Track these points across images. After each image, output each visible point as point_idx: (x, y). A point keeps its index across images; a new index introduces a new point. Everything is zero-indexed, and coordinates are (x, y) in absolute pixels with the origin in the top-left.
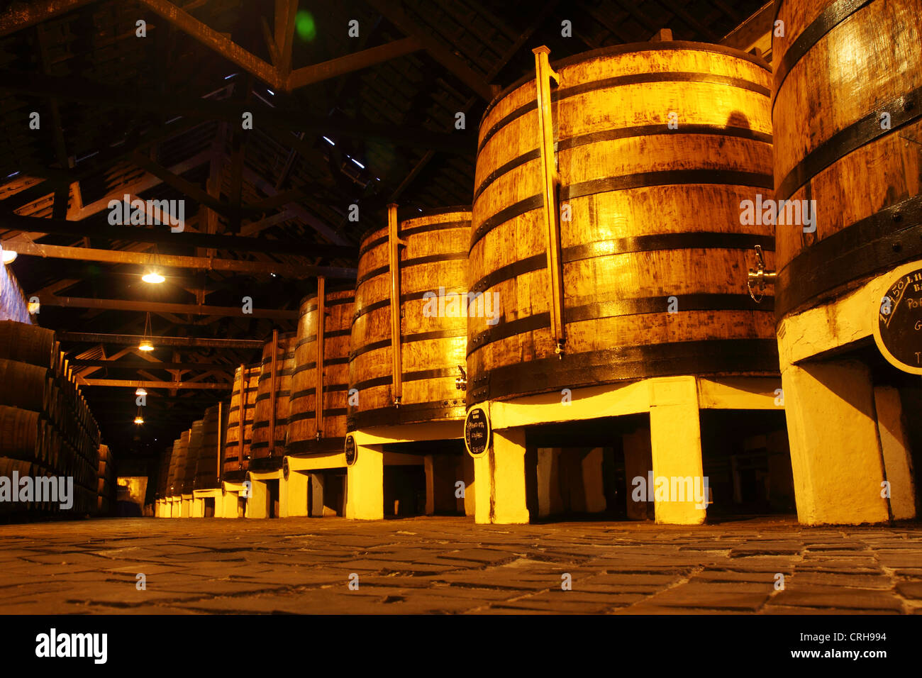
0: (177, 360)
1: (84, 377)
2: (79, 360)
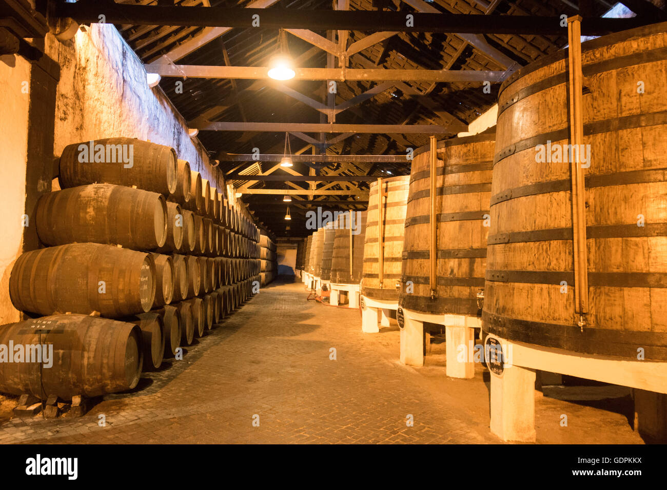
0: (313, 172)
1: (248, 188)
2: (242, 176)
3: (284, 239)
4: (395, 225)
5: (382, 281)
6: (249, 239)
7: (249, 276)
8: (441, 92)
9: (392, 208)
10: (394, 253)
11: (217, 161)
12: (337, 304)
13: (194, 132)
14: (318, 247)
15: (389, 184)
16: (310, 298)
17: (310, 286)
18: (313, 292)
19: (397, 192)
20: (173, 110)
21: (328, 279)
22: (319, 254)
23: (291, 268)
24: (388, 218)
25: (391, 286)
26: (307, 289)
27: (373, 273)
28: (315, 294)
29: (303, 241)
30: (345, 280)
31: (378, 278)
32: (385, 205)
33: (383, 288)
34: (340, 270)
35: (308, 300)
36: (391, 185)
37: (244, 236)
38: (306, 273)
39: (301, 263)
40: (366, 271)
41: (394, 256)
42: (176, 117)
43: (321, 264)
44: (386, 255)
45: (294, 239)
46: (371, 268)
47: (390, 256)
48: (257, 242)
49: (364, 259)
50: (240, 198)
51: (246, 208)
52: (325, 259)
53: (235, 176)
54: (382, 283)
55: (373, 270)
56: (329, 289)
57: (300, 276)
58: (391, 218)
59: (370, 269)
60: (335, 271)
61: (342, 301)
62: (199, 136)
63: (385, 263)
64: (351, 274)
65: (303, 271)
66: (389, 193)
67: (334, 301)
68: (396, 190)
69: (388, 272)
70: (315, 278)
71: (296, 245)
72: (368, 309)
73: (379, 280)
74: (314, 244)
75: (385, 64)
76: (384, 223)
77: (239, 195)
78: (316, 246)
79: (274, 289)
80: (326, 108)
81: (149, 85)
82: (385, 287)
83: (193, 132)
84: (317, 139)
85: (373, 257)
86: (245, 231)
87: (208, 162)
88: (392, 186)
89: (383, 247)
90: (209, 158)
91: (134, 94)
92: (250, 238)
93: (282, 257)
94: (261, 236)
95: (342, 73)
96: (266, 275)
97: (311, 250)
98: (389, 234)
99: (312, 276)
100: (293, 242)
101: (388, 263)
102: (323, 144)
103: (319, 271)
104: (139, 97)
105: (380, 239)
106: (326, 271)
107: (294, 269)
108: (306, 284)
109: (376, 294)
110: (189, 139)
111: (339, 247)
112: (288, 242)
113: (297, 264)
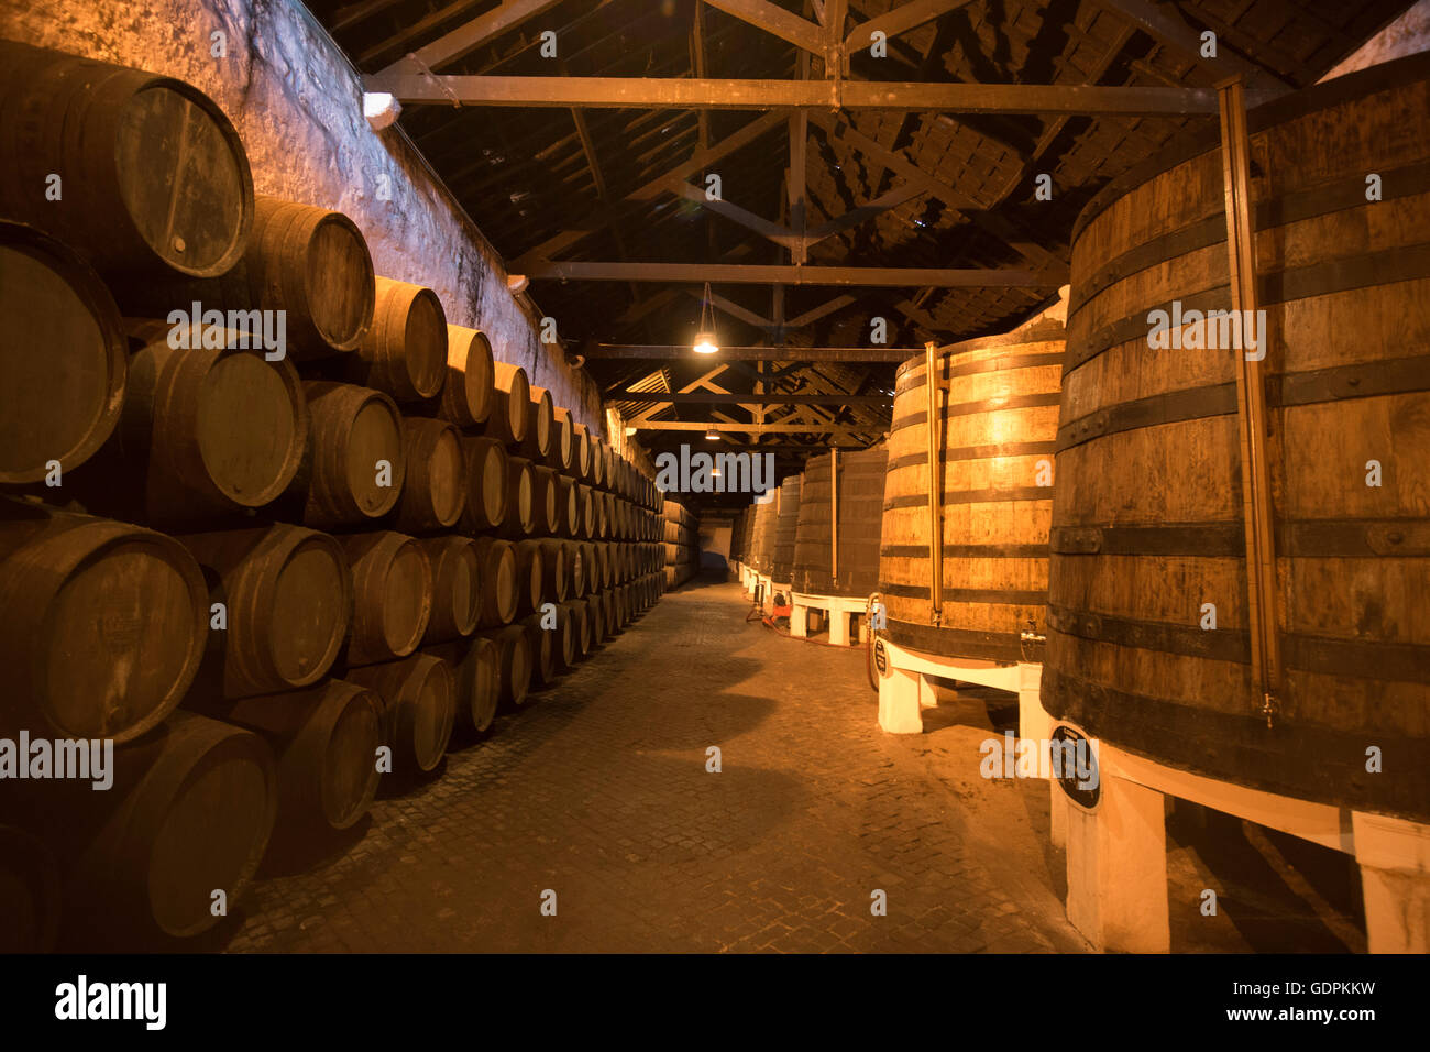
1: (647, 419)
2: (635, 393)
3: (714, 511)
4: (974, 461)
5: (941, 606)
6: (636, 504)
7: (642, 574)
8: (1025, 200)
9: (964, 417)
10: (973, 534)
11: (580, 358)
12: (805, 634)
13: (518, 282)
14: (767, 523)
15: (953, 358)
16: (752, 617)
17: (752, 591)
18: (758, 608)
19: (975, 376)
20: (457, 217)
21: (786, 581)
22: (767, 536)
23: (722, 557)
24: (952, 443)
25: (965, 623)
26: (747, 596)
27: (912, 584)
28: (761, 611)
29: (742, 514)
30: (822, 588)
31: (928, 597)
32: (945, 413)
33: (942, 626)
34: (812, 568)
35: (748, 620)
36: (958, 360)
37: (622, 496)
38: (745, 567)
39: (739, 550)
40: (891, 578)
41: (972, 543)
42: (468, 234)
43: (773, 552)
44: (949, 540)
45: (728, 511)
46: (907, 572)
47: (962, 541)
48: (656, 512)
49: (881, 548)
50: (634, 436)
51: (647, 456)
52: (780, 543)
53: (620, 395)
54: (940, 612)
55: (911, 576)
56: (788, 603)
57: (736, 571)
58: (961, 443)
59: (902, 575)
60: (801, 568)
61: (814, 627)
62: (532, 291)
63: (946, 560)
64: (834, 575)
65: (741, 563)
66: (954, 381)
67: (798, 626)
68: (976, 372)
69: (957, 584)
70: (761, 578)
71: (731, 521)
72: (895, 672)
73: (930, 603)
74: (760, 518)
75: (908, 148)
76: (943, 456)
77: (631, 431)
78: (763, 521)
79: (690, 596)
80: (787, 235)
81: (369, 118)
82: (948, 622)
83: (515, 281)
84: (767, 318)
85: (912, 544)
86: (625, 486)
87: (561, 357)
88: (960, 363)
89: (942, 519)
90: (565, 350)
91: (303, 113)
92: (639, 501)
93: (708, 539)
94: (666, 502)
95: (834, 90)
96: (676, 571)
97: (755, 528)
98: (956, 484)
99: (756, 572)
100: (725, 517)
101: (955, 560)
102: (779, 328)
103: (770, 565)
104: (325, 129)
105: (934, 498)
106: (782, 567)
107: (727, 559)
108: (745, 585)
109: (921, 639)
110: (506, 296)
111: (809, 522)
112: (718, 516)
113: (732, 551)
